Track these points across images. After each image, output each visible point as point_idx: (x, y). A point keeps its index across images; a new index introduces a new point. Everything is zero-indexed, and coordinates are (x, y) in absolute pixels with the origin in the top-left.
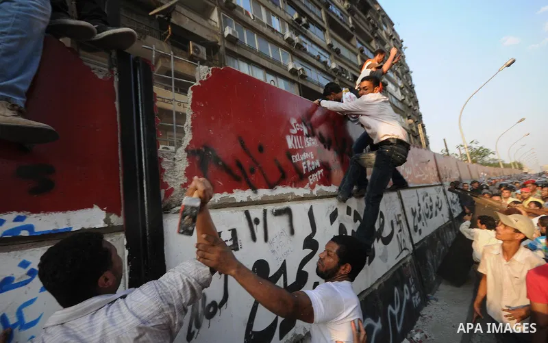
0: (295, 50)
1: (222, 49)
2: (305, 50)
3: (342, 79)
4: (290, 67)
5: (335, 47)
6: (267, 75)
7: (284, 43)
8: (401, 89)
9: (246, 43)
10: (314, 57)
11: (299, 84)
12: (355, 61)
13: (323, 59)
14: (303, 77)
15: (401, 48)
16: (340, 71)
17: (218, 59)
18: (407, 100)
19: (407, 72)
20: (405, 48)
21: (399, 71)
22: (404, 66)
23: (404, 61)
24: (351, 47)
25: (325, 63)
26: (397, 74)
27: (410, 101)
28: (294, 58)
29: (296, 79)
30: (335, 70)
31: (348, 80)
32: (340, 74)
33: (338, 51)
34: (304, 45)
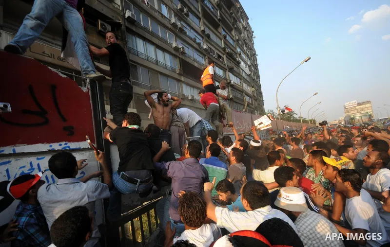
0: (178, 32)
1: (123, 27)
2: (185, 33)
3: (210, 57)
4: (174, 45)
5: (206, 33)
6: (157, 50)
7: (170, 26)
8: (249, 66)
9: (142, 24)
10: (191, 39)
11: (180, 58)
12: (219, 44)
13: (198, 41)
14: (183, 53)
15: (252, 37)
16: (210, 51)
17: (120, 35)
18: (252, 74)
19: (254, 55)
20: (254, 37)
21: (249, 54)
22: (252, 50)
23: (253, 47)
24: (218, 34)
25: (199, 44)
26: (248, 56)
27: (254, 76)
28: (177, 39)
29: (178, 54)
30: (205, 50)
31: (214, 57)
32: (209, 53)
33: (208, 36)
34: (184, 29)
